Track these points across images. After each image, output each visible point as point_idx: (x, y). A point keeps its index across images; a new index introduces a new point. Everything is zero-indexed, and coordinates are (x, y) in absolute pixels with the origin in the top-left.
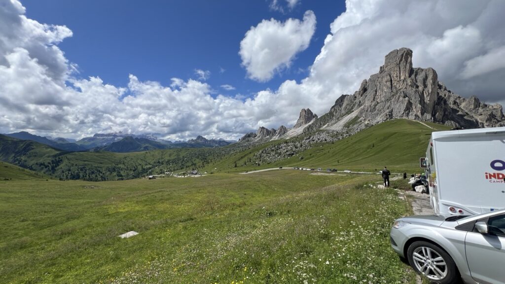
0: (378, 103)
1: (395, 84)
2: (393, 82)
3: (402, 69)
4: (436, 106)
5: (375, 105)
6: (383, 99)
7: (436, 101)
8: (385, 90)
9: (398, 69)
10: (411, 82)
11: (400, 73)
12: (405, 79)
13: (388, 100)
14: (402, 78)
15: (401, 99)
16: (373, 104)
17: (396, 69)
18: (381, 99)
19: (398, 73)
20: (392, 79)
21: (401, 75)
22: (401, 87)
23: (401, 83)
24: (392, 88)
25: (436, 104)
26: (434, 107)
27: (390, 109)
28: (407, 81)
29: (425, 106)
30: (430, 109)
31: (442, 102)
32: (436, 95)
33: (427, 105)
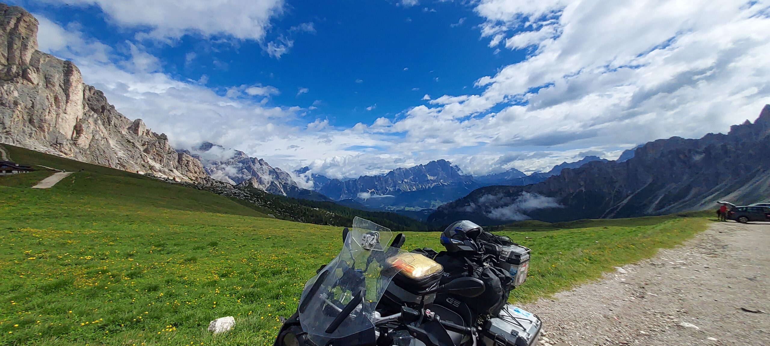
7: (80, 117)
25: (80, 121)
29: (60, 120)
30: (68, 127)
31: (91, 120)
32: (80, 107)
33: (62, 119)
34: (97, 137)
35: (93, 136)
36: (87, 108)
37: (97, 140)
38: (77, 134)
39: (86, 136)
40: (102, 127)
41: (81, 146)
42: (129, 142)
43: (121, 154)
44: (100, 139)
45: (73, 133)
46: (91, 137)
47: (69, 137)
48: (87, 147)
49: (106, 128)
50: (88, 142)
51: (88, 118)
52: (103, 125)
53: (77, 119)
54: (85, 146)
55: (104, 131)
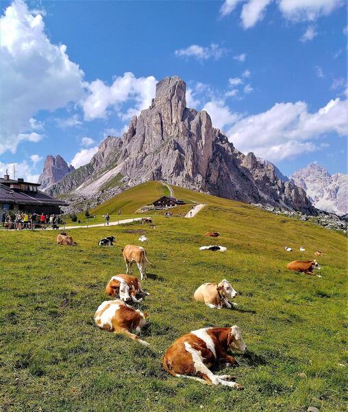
1: (166, 129)
2: (164, 125)
3: (173, 108)
5: (143, 158)
6: (152, 150)
7: (211, 158)
8: (155, 137)
9: (169, 107)
10: (183, 128)
12: (177, 123)
13: (157, 152)
14: (174, 121)
15: (171, 151)
16: (140, 156)
17: (166, 106)
18: (149, 149)
19: (170, 113)
20: (163, 121)
21: (173, 116)
22: (172, 134)
23: (173, 129)
24: (162, 133)
25: (211, 162)
26: (208, 166)
27: (158, 165)
28: (179, 127)
29: (199, 163)
30: (203, 167)
31: (217, 159)
32: (211, 149)
33: (201, 161)
34: (221, 173)
36: (215, 149)
37: (222, 176)
38: (209, 172)
39: (215, 174)
40: (225, 164)
41: (212, 182)
42: (244, 175)
43: (238, 187)
44: (224, 175)
45: (207, 172)
46: (218, 174)
47: (205, 176)
49: (227, 164)
50: (215, 179)
52: (226, 162)
54: (214, 182)
55: (226, 167)
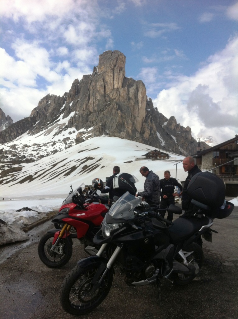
0: (91, 113)
1: (109, 93)
2: (107, 90)
3: (115, 76)
4: (144, 124)
5: (88, 115)
6: (96, 108)
7: (144, 119)
8: (98, 98)
9: (112, 75)
10: (123, 93)
11: (114, 81)
12: (118, 88)
13: (101, 111)
14: (116, 87)
15: (114, 111)
16: (85, 113)
17: (110, 74)
18: (93, 108)
19: (112, 80)
20: (106, 86)
21: (115, 83)
22: (114, 97)
23: (115, 93)
24: (105, 96)
25: (144, 122)
26: (142, 125)
27: (103, 122)
28: (120, 92)
29: (135, 122)
30: (139, 126)
32: (144, 111)
33: (137, 121)
34: (152, 132)
35: (151, 132)
36: (147, 112)
37: (153, 134)
38: (143, 131)
39: (148, 132)
40: (154, 124)
41: (145, 139)
44: (154, 133)
45: (141, 130)
46: (150, 132)
48: (148, 140)
50: (148, 136)
51: (148, 119)
52: (154, 122)
53: (143, 120)
54: (147, 138)
55: (155, 127)
